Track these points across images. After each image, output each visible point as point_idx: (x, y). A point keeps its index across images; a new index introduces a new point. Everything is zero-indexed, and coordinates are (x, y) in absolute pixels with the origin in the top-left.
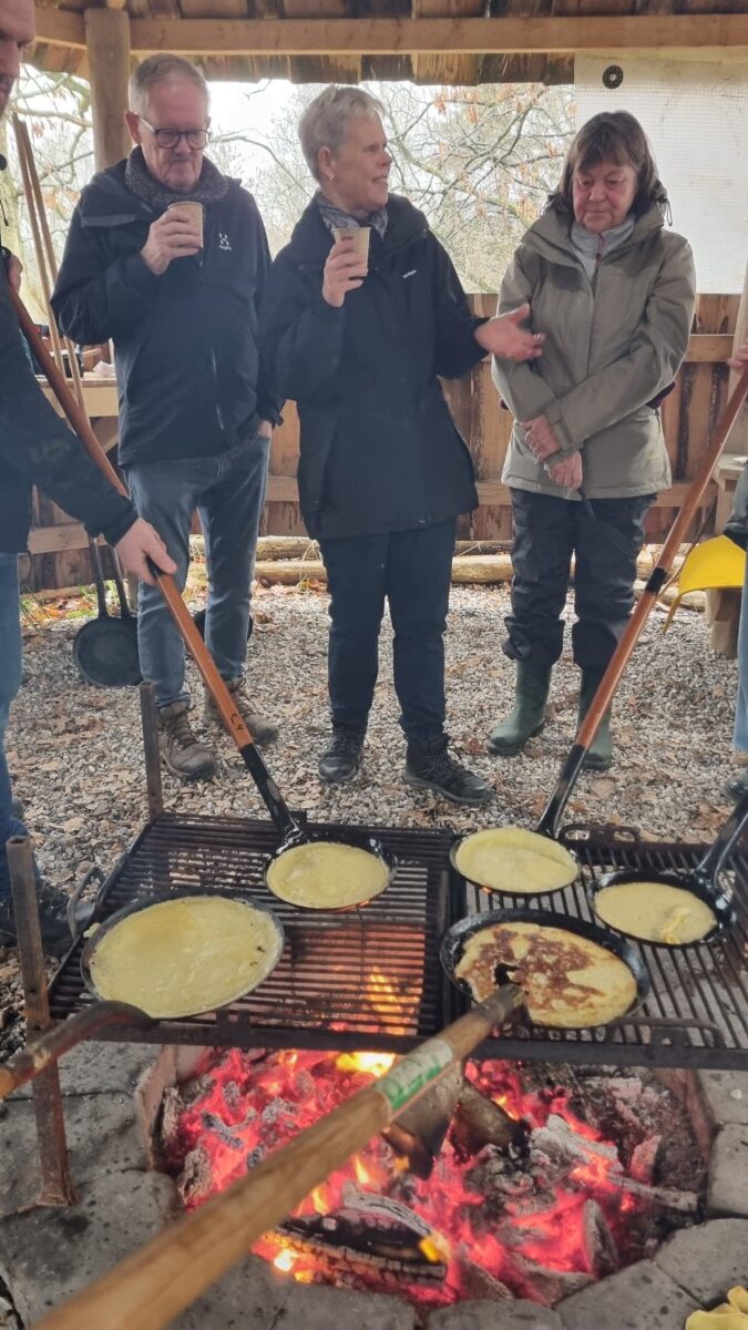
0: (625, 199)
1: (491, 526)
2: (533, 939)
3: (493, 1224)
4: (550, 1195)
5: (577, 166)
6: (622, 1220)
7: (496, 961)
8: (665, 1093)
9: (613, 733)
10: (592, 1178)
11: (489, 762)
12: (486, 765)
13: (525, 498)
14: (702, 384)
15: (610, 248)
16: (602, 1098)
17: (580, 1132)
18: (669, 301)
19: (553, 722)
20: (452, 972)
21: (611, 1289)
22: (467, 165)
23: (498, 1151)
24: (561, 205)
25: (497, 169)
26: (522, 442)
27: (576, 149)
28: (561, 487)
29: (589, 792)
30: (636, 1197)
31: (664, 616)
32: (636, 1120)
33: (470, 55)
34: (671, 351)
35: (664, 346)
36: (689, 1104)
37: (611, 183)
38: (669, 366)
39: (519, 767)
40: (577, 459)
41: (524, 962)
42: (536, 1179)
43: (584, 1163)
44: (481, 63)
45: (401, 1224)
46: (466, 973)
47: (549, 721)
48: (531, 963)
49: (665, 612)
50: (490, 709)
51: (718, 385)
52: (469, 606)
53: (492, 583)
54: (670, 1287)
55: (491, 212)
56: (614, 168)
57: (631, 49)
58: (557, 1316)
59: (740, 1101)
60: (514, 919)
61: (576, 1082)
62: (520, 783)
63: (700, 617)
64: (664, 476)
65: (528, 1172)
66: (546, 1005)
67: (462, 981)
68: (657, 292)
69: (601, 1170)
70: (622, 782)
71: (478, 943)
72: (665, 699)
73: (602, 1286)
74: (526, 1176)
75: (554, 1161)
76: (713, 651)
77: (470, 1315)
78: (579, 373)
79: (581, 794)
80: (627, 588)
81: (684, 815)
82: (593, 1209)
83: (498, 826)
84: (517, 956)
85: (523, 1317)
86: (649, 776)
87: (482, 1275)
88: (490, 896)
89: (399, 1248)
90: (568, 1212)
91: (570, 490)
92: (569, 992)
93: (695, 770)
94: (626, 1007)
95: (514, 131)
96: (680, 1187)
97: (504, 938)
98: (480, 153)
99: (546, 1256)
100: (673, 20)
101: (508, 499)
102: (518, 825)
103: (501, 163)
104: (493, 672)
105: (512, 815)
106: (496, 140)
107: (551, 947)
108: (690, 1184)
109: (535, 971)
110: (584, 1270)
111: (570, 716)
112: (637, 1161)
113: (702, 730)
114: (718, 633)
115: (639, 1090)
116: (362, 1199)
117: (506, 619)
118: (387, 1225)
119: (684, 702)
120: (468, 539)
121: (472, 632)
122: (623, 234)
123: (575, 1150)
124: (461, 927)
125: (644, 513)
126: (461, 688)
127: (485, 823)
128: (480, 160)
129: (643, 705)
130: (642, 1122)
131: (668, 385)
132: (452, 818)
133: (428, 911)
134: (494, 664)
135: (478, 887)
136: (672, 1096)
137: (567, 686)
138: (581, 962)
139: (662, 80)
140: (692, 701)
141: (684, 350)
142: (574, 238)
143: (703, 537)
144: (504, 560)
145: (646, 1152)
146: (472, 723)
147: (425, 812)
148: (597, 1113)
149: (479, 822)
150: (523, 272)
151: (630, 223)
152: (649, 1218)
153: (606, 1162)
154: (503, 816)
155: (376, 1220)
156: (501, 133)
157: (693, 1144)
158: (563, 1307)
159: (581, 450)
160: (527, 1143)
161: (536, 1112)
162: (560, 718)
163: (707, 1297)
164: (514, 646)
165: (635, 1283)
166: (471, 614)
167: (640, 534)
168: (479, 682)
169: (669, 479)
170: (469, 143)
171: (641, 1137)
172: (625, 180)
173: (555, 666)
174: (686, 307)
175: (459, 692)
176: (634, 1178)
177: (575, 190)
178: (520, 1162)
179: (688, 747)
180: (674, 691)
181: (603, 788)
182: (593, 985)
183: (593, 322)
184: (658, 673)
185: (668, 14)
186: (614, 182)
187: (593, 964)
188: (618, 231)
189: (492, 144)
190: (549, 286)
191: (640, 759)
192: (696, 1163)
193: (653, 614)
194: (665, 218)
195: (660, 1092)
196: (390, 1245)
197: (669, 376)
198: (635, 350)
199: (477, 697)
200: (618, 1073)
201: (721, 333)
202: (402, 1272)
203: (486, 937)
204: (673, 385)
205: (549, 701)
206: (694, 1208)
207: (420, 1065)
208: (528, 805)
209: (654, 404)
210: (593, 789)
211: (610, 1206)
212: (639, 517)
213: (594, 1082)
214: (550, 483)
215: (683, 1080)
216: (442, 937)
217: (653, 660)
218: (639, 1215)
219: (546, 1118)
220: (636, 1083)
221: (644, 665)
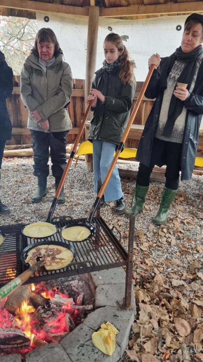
0: (52, 51)
1: (27, 141)
2: (46, 249)
3: (42, 327)
4: (57, 315)
5: (38, 42)
6: (75, 316)
7: (36, 256)
8: (84, 282)
9: (65, 194)
10: (67, 308)
11: (32, 205)
12: (31, 206)
13: (34, 132)
14: (78, 102)
15: (50, 65)
16: (68, 287)
17: (64, 297)
18: (66, 80)
19: (49, 192)
20: (24, 262)
21: (73, 334)
22: (10, 39)
23: (42, 308)
24: (35, 52)
25: (19, 41)
26: (32, 117)
27: (37, 37)
28: (44, 129)
29: (60, 209)
30: (78, 310)
31: (75, 162)
32: (77, 290)
33: (6, 8)
34: (68, 93)
35: (66, 92)
36: (89, 283)
37: (48, 47)
38: (68, 97)
39: (41, 205)
40: (47, 122)
41: (44, 255)
42: (53, 312)
43: (65, 305)
44: (9, 11)
45: (16, 335)
46: (28, 261)
47: (48, 192)
48: (46, 255)
49: (75, 161)
50: (31, 191)
51: (82, 102)
52: (23, 163)
53: (29, 156)
54: (88, 328)
55: (19, 53)
56: (48, 43)
57: (51, 12)
58: (60, 345)
59: (101, 279)
60: (41, 245)
61: (61, 284)
62: (41, 210)
63: (84, 162)
64: (70, 126)
65: (50, 311)
66: (51, 264)
67: (27, 263)
68: (63, 78)
69: (69, 305)
70: (68, 206)
71: (31, 252)
72: (77, 184)
73: (71, 334)
74: (50, 312)
75: (57, 306)
76: (88, 170)
77: (37, 352)
78: (45, 99)
79: (58, 210)
80: (64, 155)
81: (84, 212)
82: (68, 315)
83: (36, 222)
84: (42, 254)
85: (51, 348)
86: (74, 203)
87: (40, 341)
88: (34, 240)
89: (16, 341)
90: (62, 318)
91: (46, 130)
92: (56, 260)
93: (86, 200)
94: (71, 262)
95: (22, 31)
96: (89, 304)
97: (38, 250)
98: (13, 36)
99: (57, 331)
100: (60, 6)
101: (30, 133)
102: (42, 221)
103: (19, 39)
104: (31, 181)
105: (40, 218)
106: (18, 33)
107: (51, 250)
108: (91, 303)
109: (47, 257)
110: (67, 331)
111: (53, 190)
112: (78, 301)
113: (87, 190)
114: (88, 166)
115: (77, 283)
116: (4, 331)
117: (33, 166)
118: (12, 336)
119: (82, 184)
120: (21, 144)
121: (25, 170)
122: (53, 61)
123: (62, 301)
124: (26, 249)
125: (66, 136)
126: (23, 186)
127: (33, 222)
128: (13, 38)
129: (72, 185)
130: (79, 290)
131: (68, 102)
132: (23, 222)
133: (17, 247)
134: (32, 178)
135: (31, 238)
136: (85, 282)
137: (52, 182)
138: (59, 252)
139: (60, 21)
140: (84, 183)
141: (71, 93)
142: (40, 62)
143: (83, 141)
144: (31, 150)
145: (80, 298)
146: (27, 195)
147: (15, 221)
148: (67, 291)
149: (31, 222)
150: (26, 70)
151: (54, 59)
152: (82, 314)
153: (70, 303)
154: (37, 219)
155: (9, 335)
156: (19, 31)
157: (91, 293)
158: (62, 342)
159: (48, 119)
160: (50, 303)
161: (51, 295)
162: (51, 191)
163: (96, 329)
164: (36, 173)
165: (79, 331)
166: (24, 165)
167: (66, 141)
168: (28, 184)
169: (72, 127)
170: (10, 33)
171: (78, 294)
172: (51, 47)
173: (48, 177)
174: (71, 82)
175: (22, 187)
176: (78, 305)
177: (38, 48)
178: (48, 309)
179: (84, 195)
180: (79, 181)
181: (63, 208)
182: (62, 257)
183: (47, 85)
184: (75, 177)
185: (59, 4)
186: (49, 47)
187: (62, 252)
188: (51, 61)
189: (17, 34)
190: (34, 75)
191: (72, 199)
192: (92, 297)
193: (72, 162)
194: (63, 58)
195: (82, 282)
196: (13, 341)
197: (68, 100)
198: (59, 93)
199: (27, 188)
200: (72, 280)
201: (81, 89)
202: (18, 347)
203: (34, 250)
204: (70, 102)
205: (47, 187)
206: (92, 308)
207: (10, 285)
208: (44, 215)
209: (65, 107)
210: (61, 209)
211: (72, 314)
212: (65, 136)
213: (66, 284)
214: (41, 128)
215: (88, 277)
216: (21, 253)
217: (73, 174)
218: (79, 314)
219: (54, 295)
220: (76, 281)
221: (71, 175)
